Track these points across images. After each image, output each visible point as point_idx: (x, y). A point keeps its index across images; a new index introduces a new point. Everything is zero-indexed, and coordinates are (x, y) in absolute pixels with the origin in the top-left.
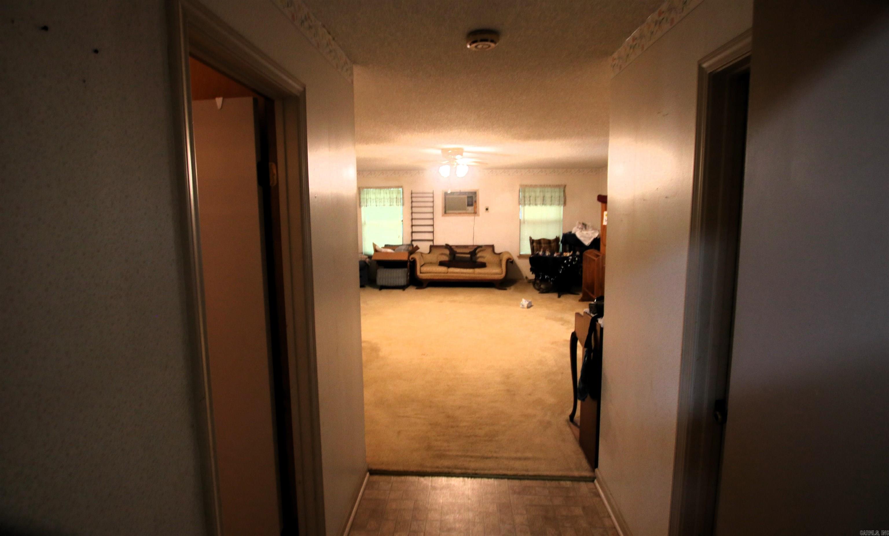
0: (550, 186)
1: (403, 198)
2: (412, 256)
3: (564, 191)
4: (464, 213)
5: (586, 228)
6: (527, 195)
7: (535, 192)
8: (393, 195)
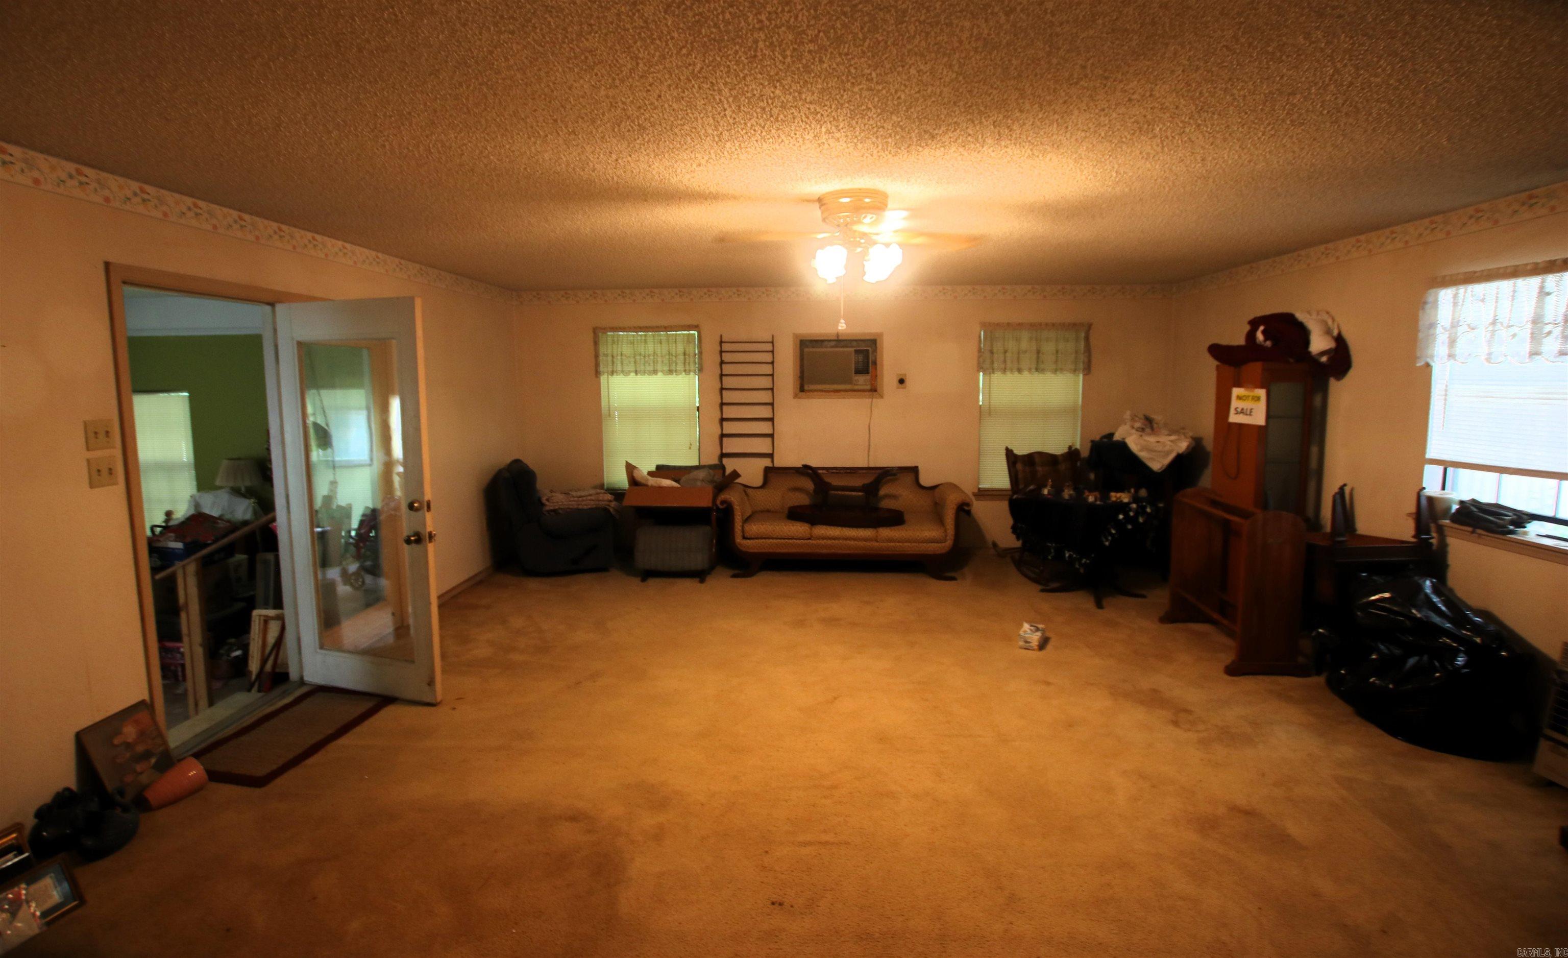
0: (1053, 326)
1: (700, 353)
2: (723, 496)
3: (1087, 339)
4: (846, 391)
5: (1152, 429)
6: (998, 347)
7: (1018, 340)
8: (676, 346)
